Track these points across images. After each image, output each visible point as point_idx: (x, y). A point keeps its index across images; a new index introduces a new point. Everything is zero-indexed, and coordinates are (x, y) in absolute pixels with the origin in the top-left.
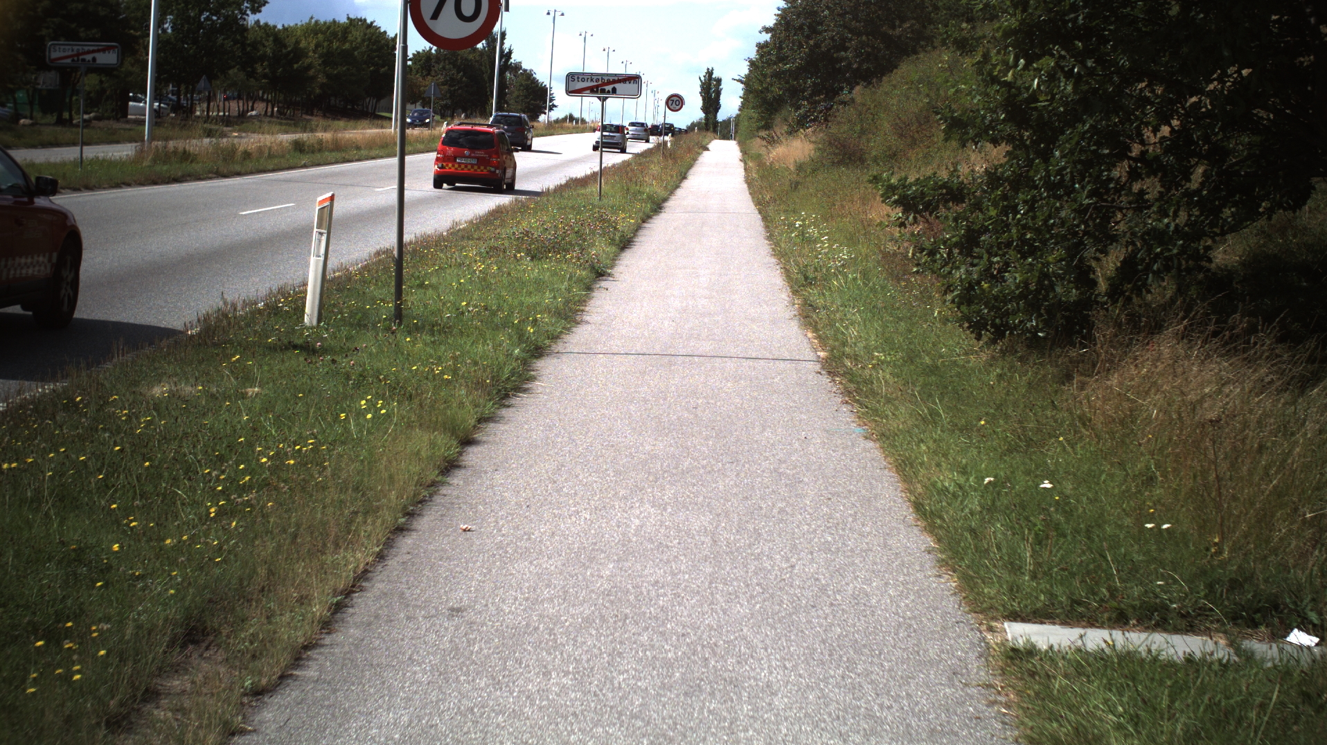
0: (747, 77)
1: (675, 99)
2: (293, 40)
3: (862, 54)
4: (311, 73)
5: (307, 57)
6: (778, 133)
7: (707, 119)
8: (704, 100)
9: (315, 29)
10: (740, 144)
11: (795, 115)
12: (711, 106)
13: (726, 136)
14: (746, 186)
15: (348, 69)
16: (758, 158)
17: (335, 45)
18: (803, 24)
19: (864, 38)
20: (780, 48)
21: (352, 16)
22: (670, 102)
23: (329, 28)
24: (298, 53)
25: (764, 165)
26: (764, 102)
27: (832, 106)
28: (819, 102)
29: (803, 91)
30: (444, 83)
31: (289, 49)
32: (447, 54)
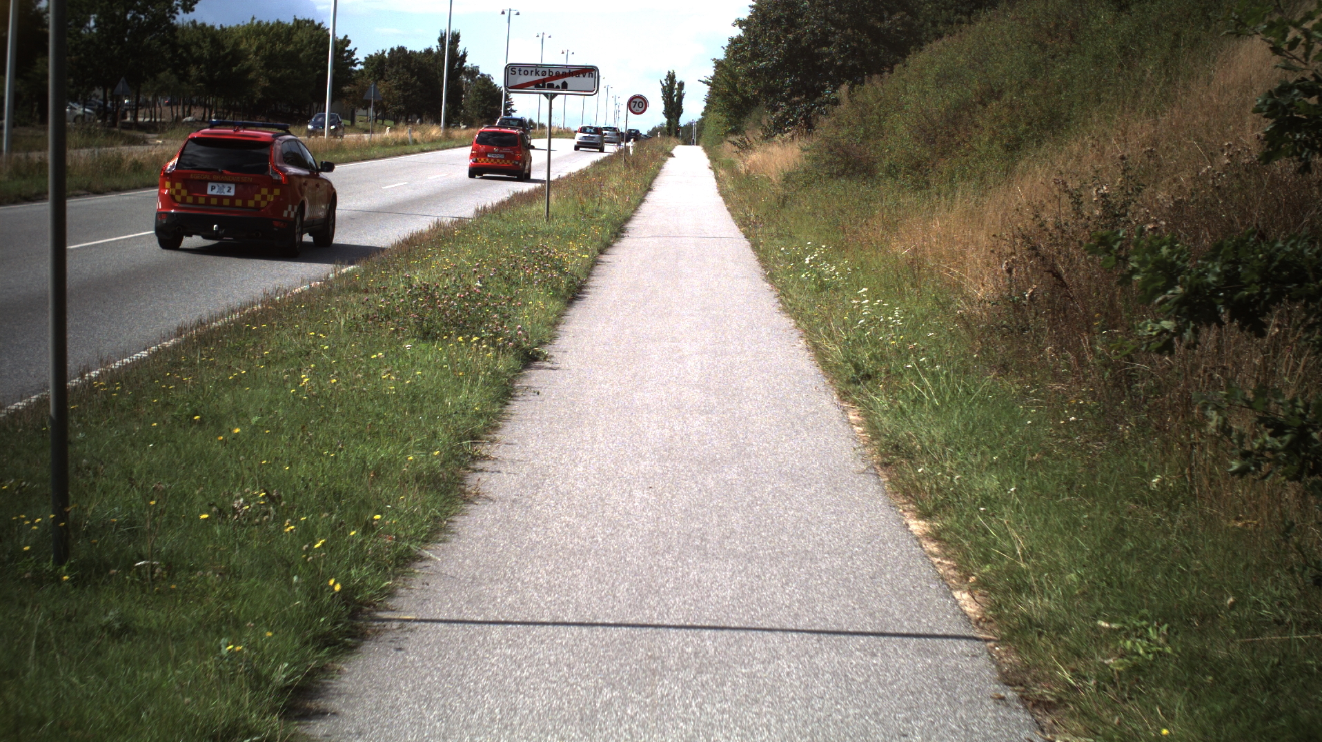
0: (713, 78)
1: (638, 100)
2: (232, 41)
3: (847, 49)
4: (252, 76)
5: (248, 60)
6: (751, 138)
7: (669, 123)
8: (666, 103)
9: (258, 31)
10: (706, 149)
11: (768, 118)
12: (673, 110)
13: (688, 142)
14: (721, 199)
15: (293, 72)
16: (730, 166)
17: (278, 46)
18: (781, 17)
19: (849, 31)
20: (755, 44)
21: (299, 18)
22: (633, 104)
23: (272, 28)
24: (237, 55)
25: (738, 173)
26: (732, 105)
27: (813, 108)
28: (798, 103)
29: (781, 91)
30: (397, 88)
31: (227, 51)
32: (400, 56)
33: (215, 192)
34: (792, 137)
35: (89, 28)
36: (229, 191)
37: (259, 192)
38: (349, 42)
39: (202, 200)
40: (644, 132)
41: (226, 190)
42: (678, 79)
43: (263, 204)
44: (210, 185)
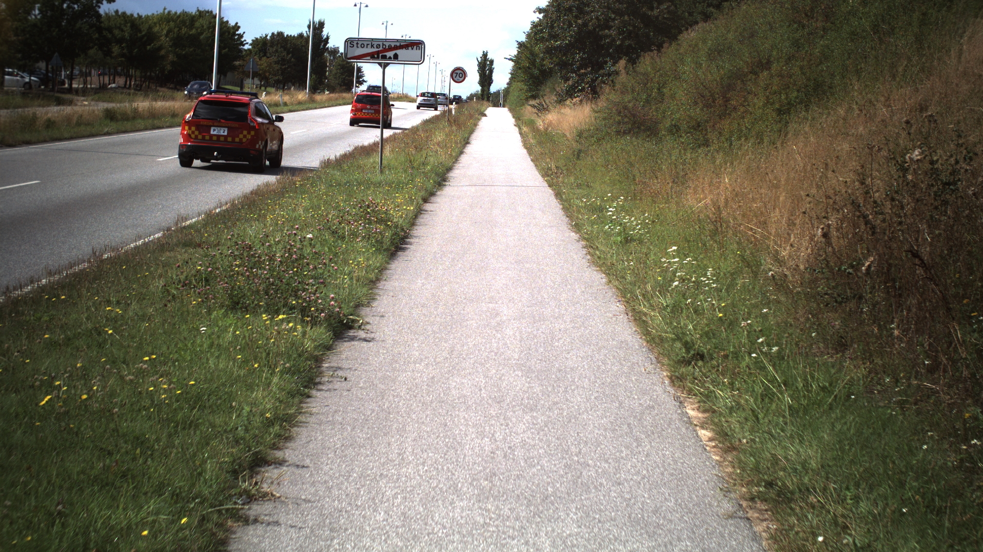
0: (515, 56)
1: (459, 72)
2: (147, 26)
3: (624, 32)
4: (163, 52)
5: (159, 40)
6: (548, 102)
7: (483, 90)
8: (480, 76)
9: (168, 18)
10: (511, 110)
11: (563, 86)
12: (485, 80)
13: (496, 105)
14: (525, 151)
16: (531, 124)
17: (184, 30)
18: (573, 6)
19: (626, 18)
20: (552, 27)
21: (201, 9)
22: (454, 75)
23: (179, 16)
24: (151, 37)
25: (538, 130)
26: (532, 76)
27: (597, 78)
28: (585, 74)
29: (572, 65)
30: (276, 63)
31: (143, 33)
32: (279, 39)
33: (215, 133)
34: (581, 101)
35: (35, 15)
36: (224, 132)
37: (242, 133)
38: (239, 27)
39: (207, 138)
40: (464, 97)
41: (222, 131)
42: (490, 57)
43: (244, 140)
44: (212, 129)
